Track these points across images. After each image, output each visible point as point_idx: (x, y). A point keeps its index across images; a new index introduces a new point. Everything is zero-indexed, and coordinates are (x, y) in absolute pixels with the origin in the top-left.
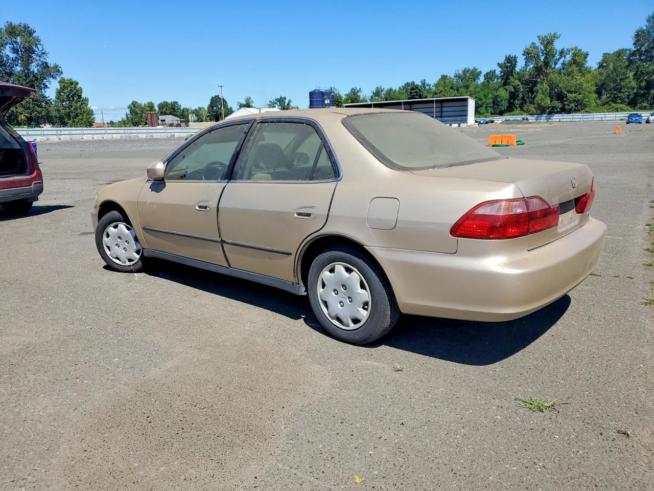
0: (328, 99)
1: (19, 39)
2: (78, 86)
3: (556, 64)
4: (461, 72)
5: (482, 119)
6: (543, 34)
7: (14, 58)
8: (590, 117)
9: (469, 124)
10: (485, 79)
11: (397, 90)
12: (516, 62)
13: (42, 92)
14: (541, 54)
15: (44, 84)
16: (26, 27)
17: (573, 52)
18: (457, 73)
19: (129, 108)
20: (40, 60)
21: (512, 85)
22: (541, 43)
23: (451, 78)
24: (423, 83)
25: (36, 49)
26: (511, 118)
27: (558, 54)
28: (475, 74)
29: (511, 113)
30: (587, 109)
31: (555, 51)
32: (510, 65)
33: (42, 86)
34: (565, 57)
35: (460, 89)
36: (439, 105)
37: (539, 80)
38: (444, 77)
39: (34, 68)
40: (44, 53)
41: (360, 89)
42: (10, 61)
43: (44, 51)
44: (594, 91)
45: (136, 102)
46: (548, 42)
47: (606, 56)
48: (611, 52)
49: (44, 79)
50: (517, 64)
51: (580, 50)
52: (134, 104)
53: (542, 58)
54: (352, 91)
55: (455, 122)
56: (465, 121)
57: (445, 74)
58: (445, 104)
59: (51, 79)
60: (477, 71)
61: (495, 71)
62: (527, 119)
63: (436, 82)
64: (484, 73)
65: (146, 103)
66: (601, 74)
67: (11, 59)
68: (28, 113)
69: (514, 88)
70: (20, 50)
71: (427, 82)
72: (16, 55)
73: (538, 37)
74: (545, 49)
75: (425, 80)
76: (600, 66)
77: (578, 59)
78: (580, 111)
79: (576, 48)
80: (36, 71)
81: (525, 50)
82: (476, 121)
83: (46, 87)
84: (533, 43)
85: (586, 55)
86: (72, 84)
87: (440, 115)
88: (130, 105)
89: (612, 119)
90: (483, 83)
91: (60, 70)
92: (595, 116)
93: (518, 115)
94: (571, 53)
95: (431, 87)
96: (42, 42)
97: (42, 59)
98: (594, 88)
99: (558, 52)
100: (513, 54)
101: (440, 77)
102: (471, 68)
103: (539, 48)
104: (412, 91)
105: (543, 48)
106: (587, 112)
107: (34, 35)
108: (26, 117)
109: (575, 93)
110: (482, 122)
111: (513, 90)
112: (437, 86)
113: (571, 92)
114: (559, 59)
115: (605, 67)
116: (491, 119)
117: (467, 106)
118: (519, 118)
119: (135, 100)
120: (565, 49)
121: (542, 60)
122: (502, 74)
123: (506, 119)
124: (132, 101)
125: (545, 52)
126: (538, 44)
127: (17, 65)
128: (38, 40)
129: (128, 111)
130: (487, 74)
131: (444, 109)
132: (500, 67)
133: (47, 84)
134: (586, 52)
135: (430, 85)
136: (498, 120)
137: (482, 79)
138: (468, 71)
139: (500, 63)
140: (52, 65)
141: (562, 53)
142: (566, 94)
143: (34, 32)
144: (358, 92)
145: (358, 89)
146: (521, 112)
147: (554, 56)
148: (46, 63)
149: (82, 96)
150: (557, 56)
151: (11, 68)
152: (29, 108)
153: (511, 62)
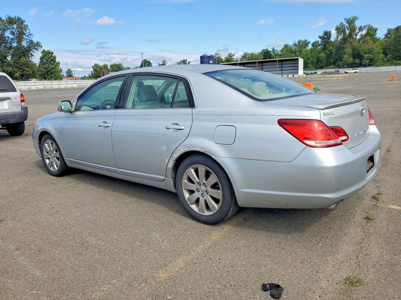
0: (212, 60)
1: (15, 26)
2: (53, 55)
3: (356, 35)
4: (297, 42)
5: (309, 72)
6: (348, 17)
7: (12, 38)
8: (379, 69)
9: (299, 75)
10: (312, 47)
11: (257, 54)
12: (331, 35)
13: (29, 59)
14: (347, 30)
15: (31, 54)
16: (19, 19)
17: (367, 27)
18: (295, 43)
19: (93, 68)
20: (28, 39)
21: (328, 50)
22: (347, 23)
23: (291, 46)
24: (273, 50)
25: (26, 32)
26: (328, 71)
27: (358, 29)
28: (306, 43)
29: (327, 67)
30: (377, 64)
31: (356, 27)
32: (326, 37)
33: (30, 55)
34: (362, 31)
35: (296, 53)
36: (280, 63)
37: (345, 46)
38: (286, 46)
39: (24, 44)
40: (31, 35)
41: (234, 54)
42: (9, 40)
43: (30, 33)
44: (382, 53)
45: (97, 64)
46: (351, 22)
47: (389, 30)
48: (393, 28)
49: (31, 51)
50: (331, 36)
51: (372, 27)
52: (96, 65)
53: (348, 32)
54: (229, 55)
55: (291, 73)
56: (297, 73)
57: (287, 44)
58: (284, 63)
59: (35, 51)
60: (307, 42)
61: (318, 41)
62: (338, 71)
63: (281, 49)
64: (312, 42)
65: (103, 65)
66: (386, 42)
67: (10, 39)
68: (20, 72)
69: (330, 51)
70: (15, 33)
71: (276, 49)
72: (13, 36)
73: (345, 19)
74: (350, 27)
75: (274, 48)
76: (386, 37)
77: (371, 32)
78: (372, 65)
79: (369, 25)
80: (26, 46)
81: (336, 27)
82: (304, 73)
83: (32, 55)
84: (341, 23)
85: (376, 30)
86: (50, 53)
87: (281, 70)
88: (93, 66)
89: (393, 70)
90: (311, 49)
91: (41, 45)
92: (382, 69)
93: (332, 69)
94: (366, 29)
95: (278, 52)
96: (29, 28)
97: (30, 39)
98: (382, 51)
99: (358, 28)
100: (328, 30)
101: (284, 46)
102: (303, 39)
103: (345, 26)
104: (265, 55)
105: (348, 26)
106: (377, 66)
107: (24, 24)
108: (19, 74)
109: (369, 54)
110: (309, 73)
111: (329, 53)
112: (282, 51)
113: (366, 53)
114: (358, 33)
115: (389, 37)
116: (315, 71)
117: (298, 63)
118: (333, 70)
119: (97, 63)
120: (362, 26)
121: (347, 34)
122: (322, 43)
123: (324, 71)
124: (95, 63)
125: (349, 28)
126: (345, 23)
127: (14, 42)
128: (27, 26)
129: (92, 70)
130: (314, 43)
131: (284, 66)
132: (320, 38)
133: (33, 54)
134: (375, 27)
135: (278, 51)
136: (319, 72)
137: (310, 46)
138: (301, 42)
139: (320, 36)
140: (36, 42)
141: (361, 29)
142: (363, 55)
143: (24, 22)
144: (233, 55)
145: (233, 53)
146: (334, 67)
147: (355, 30)
148: (32, 41)
149: (56, 61)
150: (357, 31)
151: (11, 44)
152: (21, 69)
153: (327, 34)
